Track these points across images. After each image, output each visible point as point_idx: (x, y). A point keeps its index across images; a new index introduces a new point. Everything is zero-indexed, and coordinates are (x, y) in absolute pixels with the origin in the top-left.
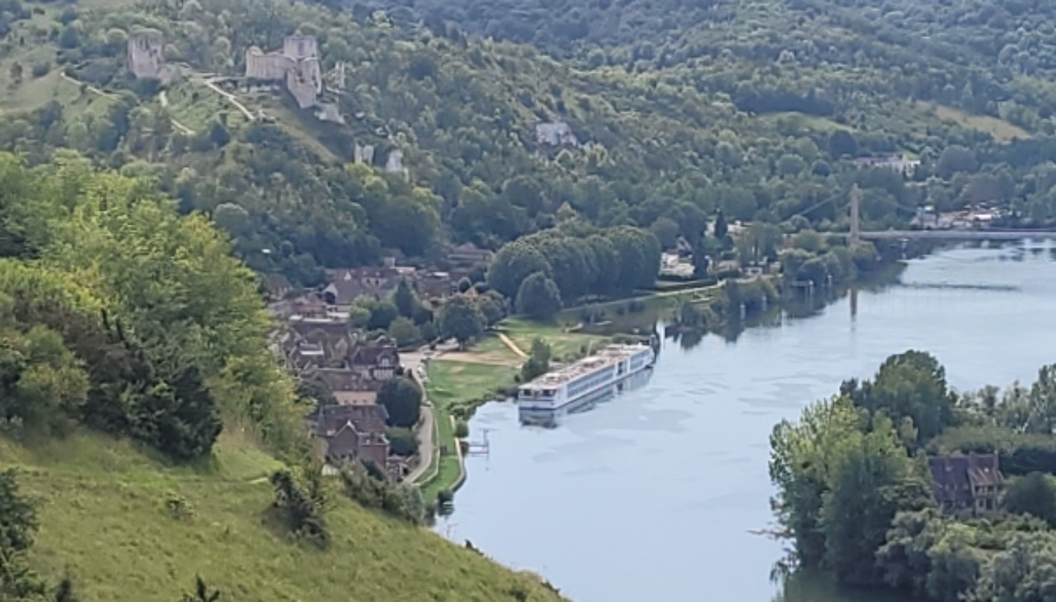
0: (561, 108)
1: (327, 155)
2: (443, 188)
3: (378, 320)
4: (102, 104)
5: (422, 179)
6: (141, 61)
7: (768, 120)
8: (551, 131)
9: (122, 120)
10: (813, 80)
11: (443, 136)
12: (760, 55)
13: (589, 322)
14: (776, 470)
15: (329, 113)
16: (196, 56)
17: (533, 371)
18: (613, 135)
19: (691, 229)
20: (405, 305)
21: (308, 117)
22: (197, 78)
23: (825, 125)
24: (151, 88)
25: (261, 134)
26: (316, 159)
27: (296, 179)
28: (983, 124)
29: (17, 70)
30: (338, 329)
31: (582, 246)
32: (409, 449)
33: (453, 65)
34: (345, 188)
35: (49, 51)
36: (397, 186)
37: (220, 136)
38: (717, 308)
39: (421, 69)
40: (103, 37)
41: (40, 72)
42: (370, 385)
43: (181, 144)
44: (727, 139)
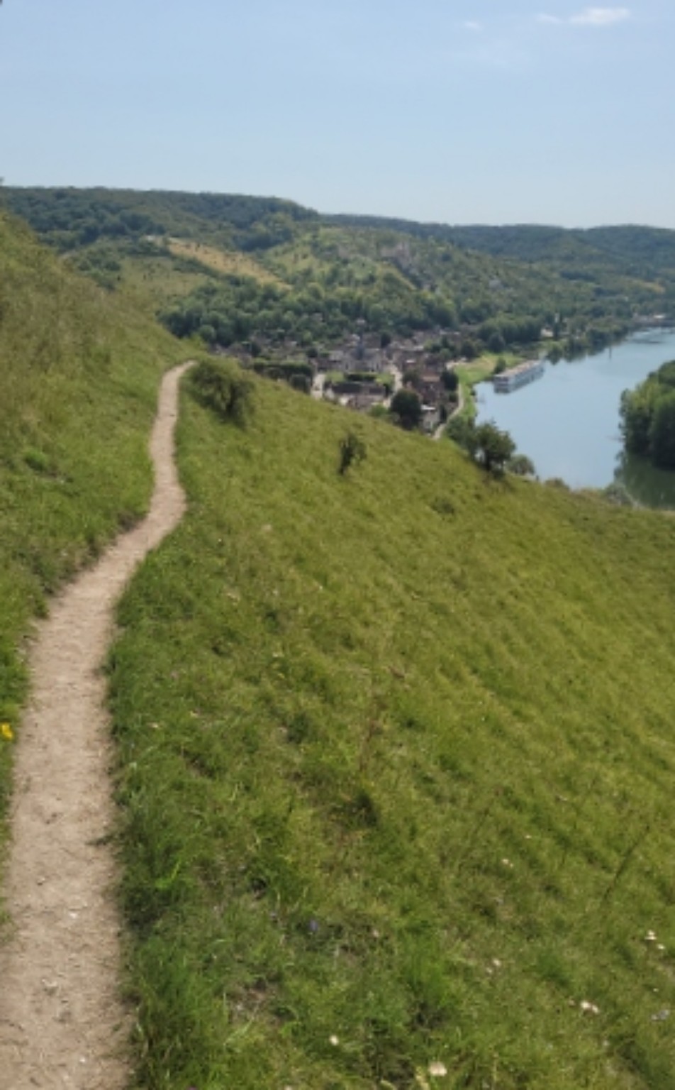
0: (497, 274)
1: (413, 287)
2: (457, 301)
3: (435, 349)
4: (327, 268)
5: (448, 297)
6: (342, 252)
7: (574, 282)
8: (494, 282)
9: (335, 273)
10: (587, 268)
11: (454, 283)
12: (568, 258)
13: (515, 352)
14: (622, 411)
15: (414, 271)
16: (363, 250)
17: (499, 369)
18: (517, 285)
19: (549, 319)
20: (445, 344)
21: (406, 273)
22: (363, 258)
23: (592, 285)
24: (346, 262)
25: (389, 279)
26: (408, 289)
27: (401, 296)
28: (649, 285)
29: (296, 256)
30: (419, 353)
31: (513, 323)
32: (454, 399)
33: (458, 256)
34: (420, 300)
35: (307, 249)
36: (440, 300)
37: (372, 279)
38: (565, 348)
39: (446, 258)
40: (328, 244)
41: (305, 257)
42: (437, 373)
43: (357, 283)
44: (558, 288)
